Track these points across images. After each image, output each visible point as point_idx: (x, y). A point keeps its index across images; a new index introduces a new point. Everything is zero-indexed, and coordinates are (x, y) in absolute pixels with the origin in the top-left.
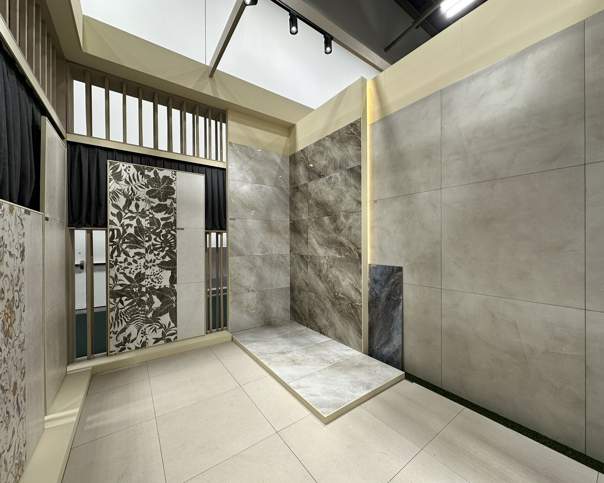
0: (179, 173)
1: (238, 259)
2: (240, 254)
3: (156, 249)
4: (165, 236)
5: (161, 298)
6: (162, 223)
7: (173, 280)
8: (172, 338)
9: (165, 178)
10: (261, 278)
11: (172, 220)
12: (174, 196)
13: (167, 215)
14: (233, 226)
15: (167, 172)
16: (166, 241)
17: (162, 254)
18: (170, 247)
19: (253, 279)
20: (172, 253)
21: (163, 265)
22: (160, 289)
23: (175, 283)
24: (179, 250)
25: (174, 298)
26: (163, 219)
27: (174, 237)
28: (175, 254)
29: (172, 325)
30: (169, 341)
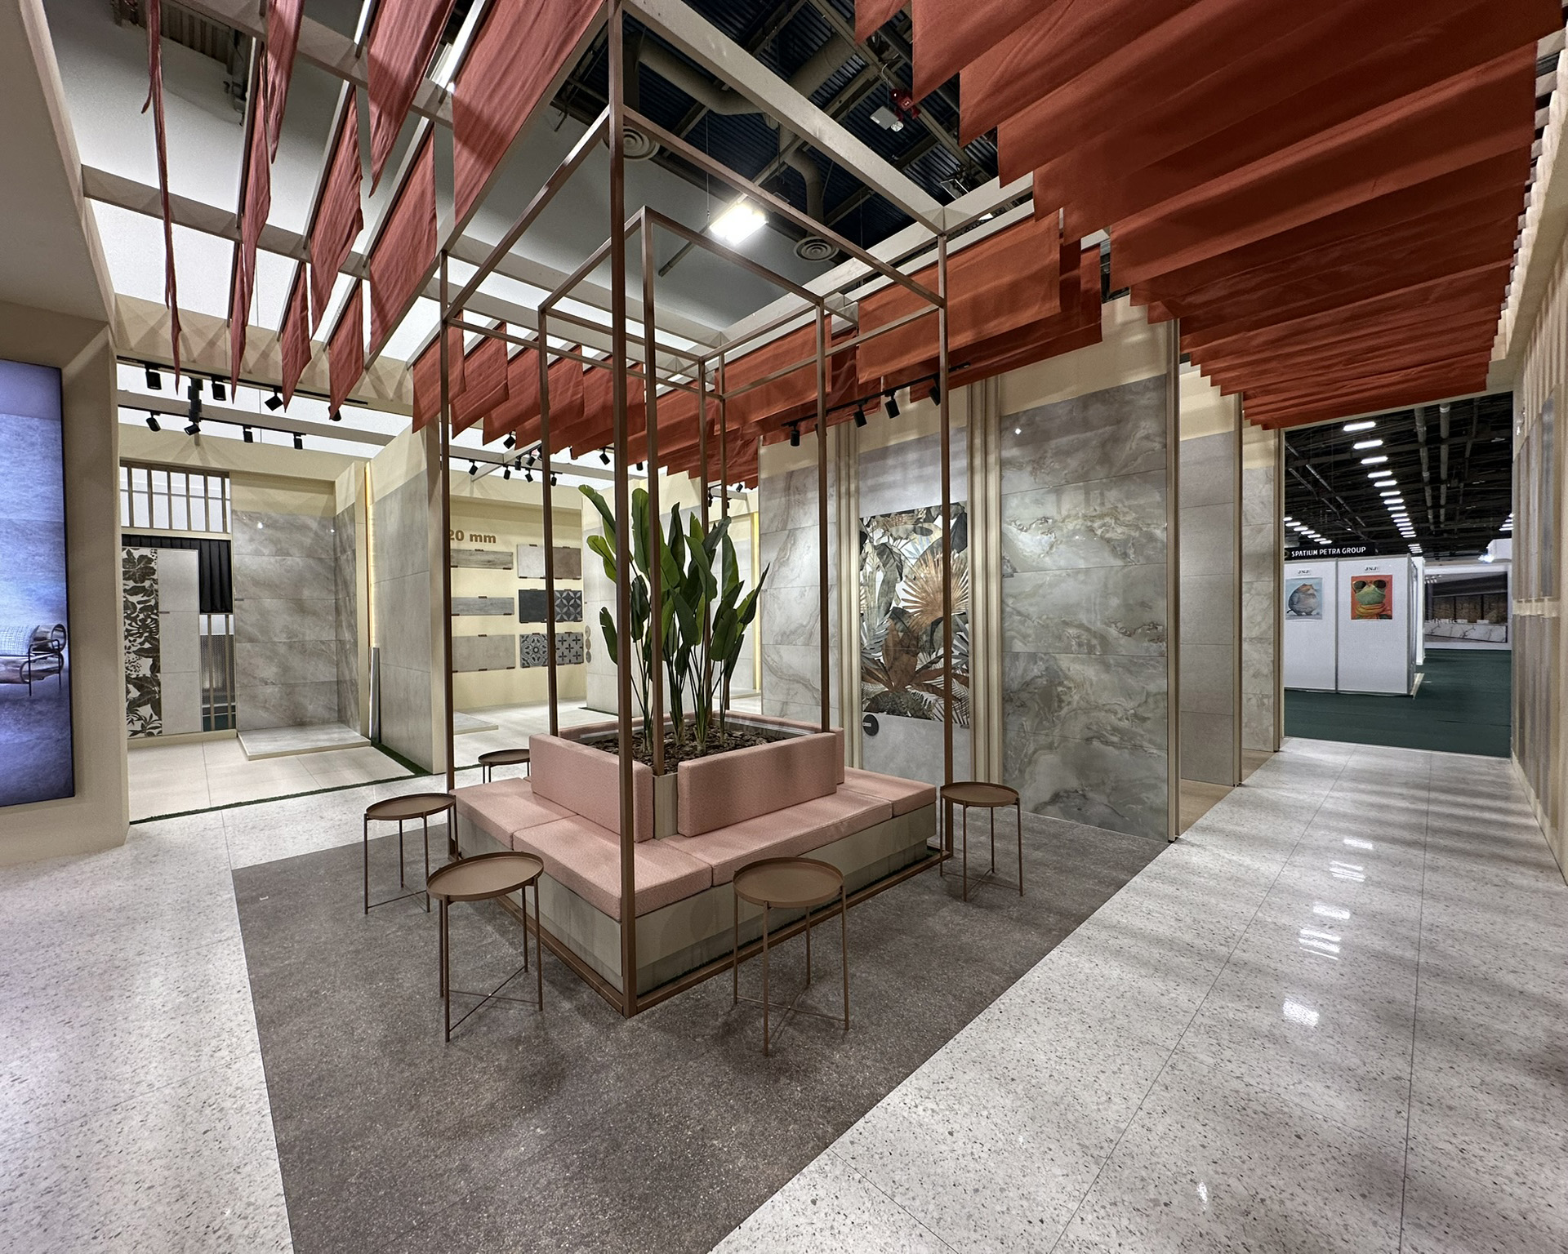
0: (160, 551)
1: (248, 646)
2: (251, 640)
3: (132, 635)
4: (143, 621)
5: (139, 688)
6: (139, 606)
7: (155, 668)
8: (155, 732)
9: (142, 557)
10: (285, 669)
11: (152, 603)
12: (155, 577)
13: (145, 598)
14: (240, 607)
15: (146, 551)
16: (144, 626)
17: (139, 640)
18: (151, 632)
19: (274, 669)
20: (153, 638)
21: (141, 653)
22: (137, 678)
23: (159, 671)
24: (162, 636)
25: (156, 689)
26: (139, 603)
27: (156, 622)
28: (158, 640)
29: (155, 717)
30: (151, 734)
